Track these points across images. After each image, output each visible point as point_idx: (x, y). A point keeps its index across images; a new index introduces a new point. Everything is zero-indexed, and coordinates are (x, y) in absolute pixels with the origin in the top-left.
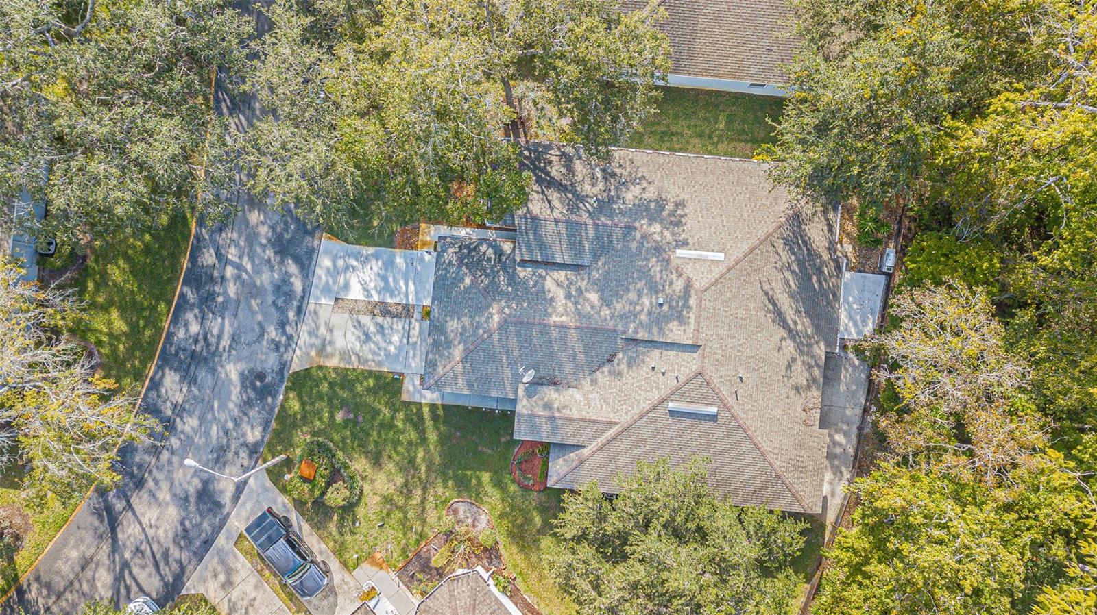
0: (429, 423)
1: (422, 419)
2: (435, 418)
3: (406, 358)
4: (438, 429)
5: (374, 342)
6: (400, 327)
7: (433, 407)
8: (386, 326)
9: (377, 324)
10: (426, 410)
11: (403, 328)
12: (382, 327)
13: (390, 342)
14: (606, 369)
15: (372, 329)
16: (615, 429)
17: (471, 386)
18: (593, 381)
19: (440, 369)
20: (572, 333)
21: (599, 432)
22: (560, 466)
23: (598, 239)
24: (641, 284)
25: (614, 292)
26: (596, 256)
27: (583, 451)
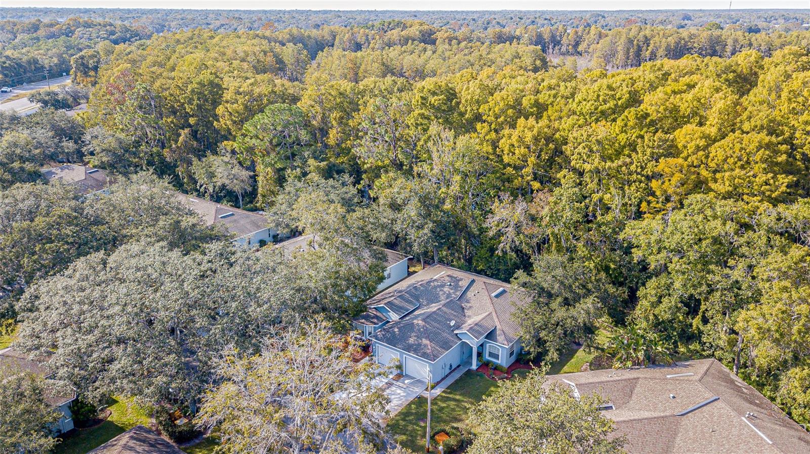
0: (451, 396)
1: (448, 397)
2: (450, 393)
3: (411, 391)
4: (456, 394)
7: (444, 392)
10: (444, 395)
11: (396, 387)
13: (399, 394)
14: (466, 311)
16: (494, 314)
17: (444, 348)
18: (469, 317)
19: (428, 351)
20: (444, 309)
21: (492, 318)
22: (500, 338)
23: (411, 296)
24: (438, 289)
25: (435, 299)
26: (418, 301)
27: (498, 327)
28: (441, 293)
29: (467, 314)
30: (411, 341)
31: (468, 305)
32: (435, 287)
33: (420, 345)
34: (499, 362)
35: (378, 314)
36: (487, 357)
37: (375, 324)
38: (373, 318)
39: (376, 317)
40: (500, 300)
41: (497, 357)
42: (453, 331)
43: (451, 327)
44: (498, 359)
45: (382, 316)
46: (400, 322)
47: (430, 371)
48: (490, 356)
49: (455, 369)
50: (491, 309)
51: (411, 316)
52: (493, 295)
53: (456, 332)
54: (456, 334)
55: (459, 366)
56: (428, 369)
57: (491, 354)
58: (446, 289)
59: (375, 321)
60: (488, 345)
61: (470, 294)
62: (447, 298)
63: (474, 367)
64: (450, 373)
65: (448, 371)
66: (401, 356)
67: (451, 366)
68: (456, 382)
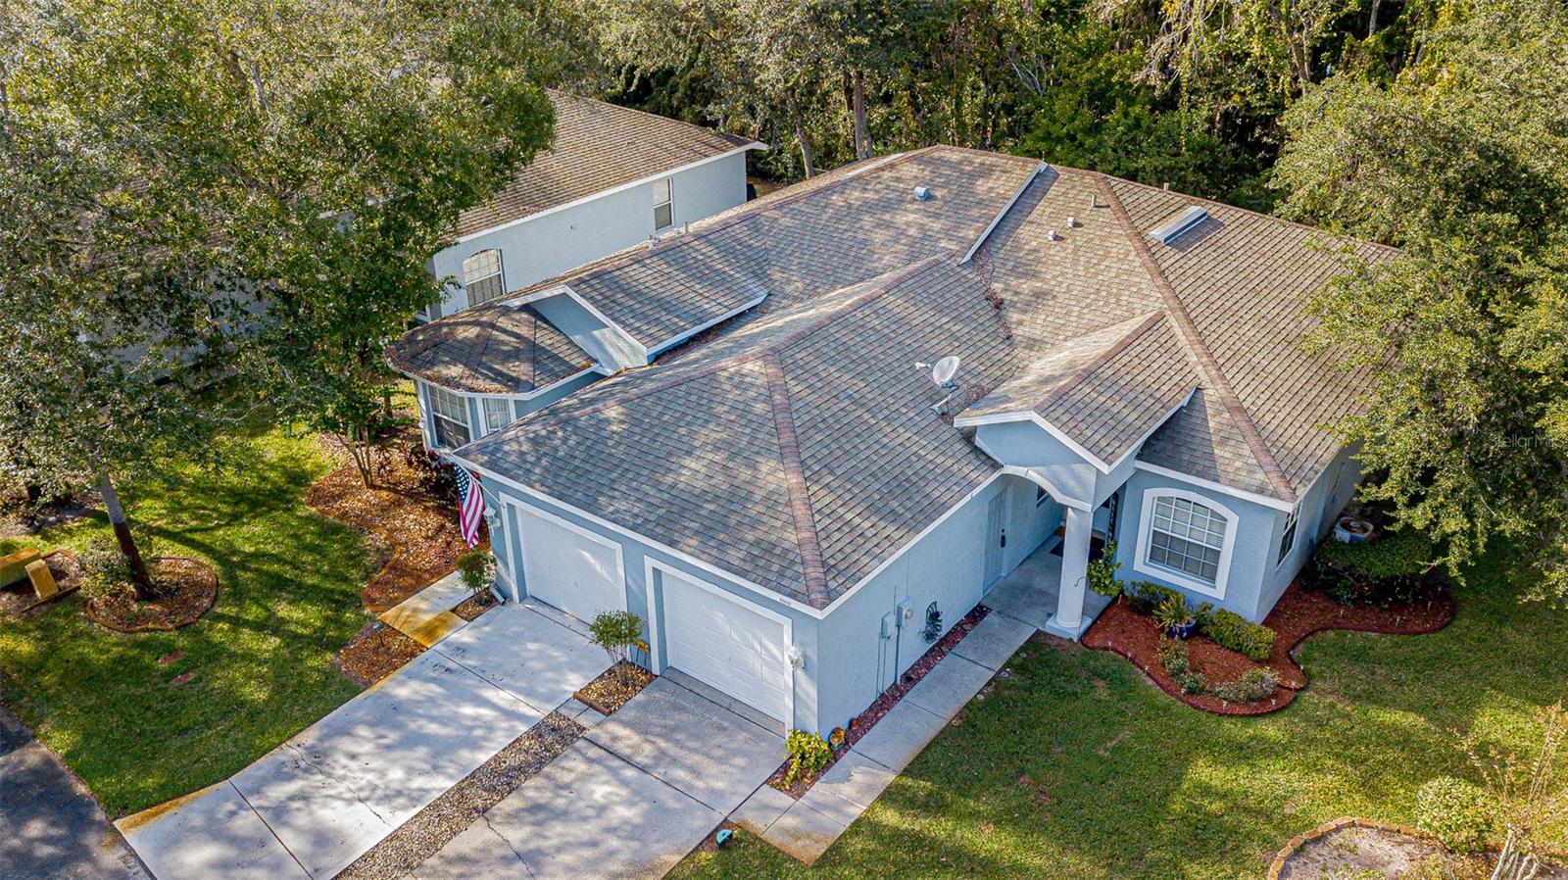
0: (938, 828)
1: (917, 841)
2: (933, 806)
3: (684, 791)
4: (975, 815)
5: (559, 849)
6: (581, 767)
7: (890, 796)
8: (543, 797)
9: (513, 818)
10: (890, 817)
11: (590, 761)
12: (535, 808)
13: (601, 810)
14: (1015, 316)
15: (516, 835)
16: (1174, 322)
17: (893, 516)
18: (1033, 344)
19: (792, 537)
20: (895, 303)
21: (1169, 348)
22: (1235, 458)
23: (729, 252)
24: (867, 220)
25: (853, 264)
26: (760, 275)
27: (1212, 394)
28: (879, 237)
29: (1017, 332)
30: (693, 471)
31: (1026, 286)
32: (853, 213)
33: (737, 496)
34: (1216, 592)
35: (545, 338)
36: (1138, 564)
37: (515, 384)
38: (514, 355)
39: (534, 353)
40: (1198, 258)
41: (1204, 563)
42: (945, 416)
43: (933, 394)
44: (1210, 575)
45: (563, 350)
46: (646, 377)
47: (804, 664)
48: (1155, 556)
49: (959, 631)
50: (1156, 301)
51: (719, 344)
52: (1158, 233)
53: (962, 421)
54: (968, 436)
55: (977, 614)
56: (791, 651)
57: (1164, 549)
58: (909, 218)
59: (520, 369)
60: (1150, 495)
61: (1033, 234)
62: (912, 258)
63: (1069, 619)
64: (927, 662)
65: (914, 647)
66: (634, 567)
67: (934, 617)
68: (970, 719)
